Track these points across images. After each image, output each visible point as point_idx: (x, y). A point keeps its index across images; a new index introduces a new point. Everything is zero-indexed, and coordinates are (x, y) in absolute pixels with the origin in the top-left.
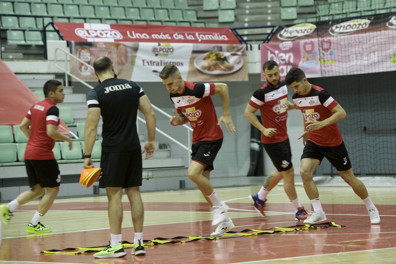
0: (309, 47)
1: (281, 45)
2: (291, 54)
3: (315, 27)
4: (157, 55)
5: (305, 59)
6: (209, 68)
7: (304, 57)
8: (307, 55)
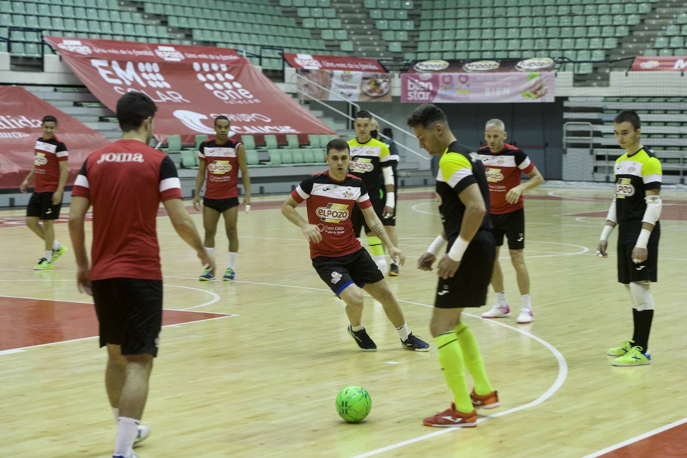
0: (446, 80)
1: (421, 76)
2: (430, 84)
3: (448, 63)
4: (343, 80)
5: (444, 88)
6: (371, 91)
7: (442, 86)
8: (445, 85)
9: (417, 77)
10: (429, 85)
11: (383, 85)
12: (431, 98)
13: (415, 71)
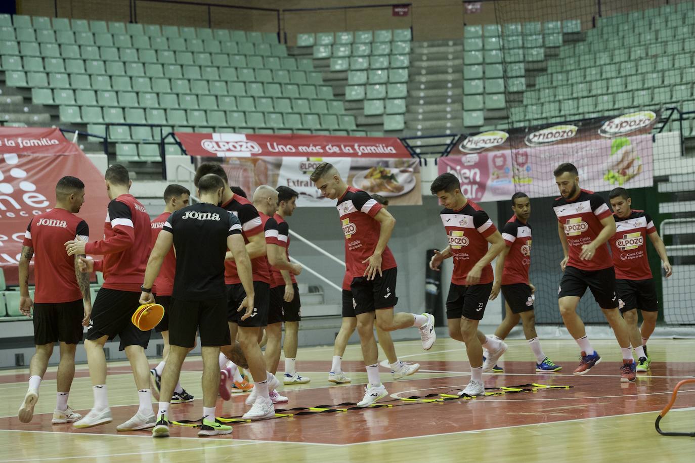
0: (499, 162)
1: (464, 159)
2: (477, 171)
3: (507, 135)
5: (495, 176)
7: (493, 174)
8: (497, 172)
9: (459, 162)
10: (475, 174)
11: (401, 178)
12: (479, 194)
13: (460, 152)
